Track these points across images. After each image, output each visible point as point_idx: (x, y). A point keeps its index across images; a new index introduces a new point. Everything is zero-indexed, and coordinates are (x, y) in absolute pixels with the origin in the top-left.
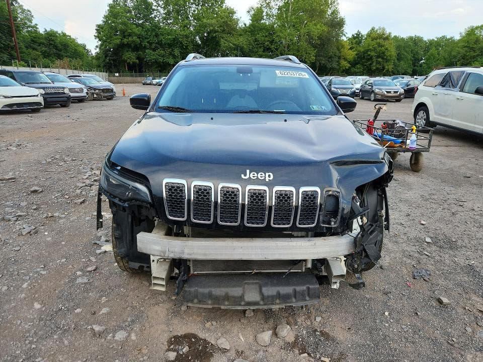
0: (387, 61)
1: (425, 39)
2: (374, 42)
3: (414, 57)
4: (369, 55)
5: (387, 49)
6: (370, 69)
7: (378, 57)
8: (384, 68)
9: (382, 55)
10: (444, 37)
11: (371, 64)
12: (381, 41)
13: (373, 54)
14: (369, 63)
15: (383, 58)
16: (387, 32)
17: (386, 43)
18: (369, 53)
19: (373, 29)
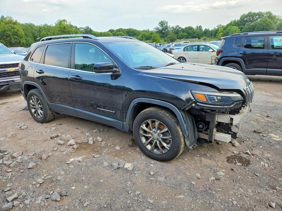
0: (21, 37)
1: (36, 25)
2: (7, 25)
3: (33, 35)
4: (7, 34)
5: (18, 30)
6: (11, 42)
7: (14, 35)
8: (20, 42)
9: (16, 34)
10: (46, 25)
11: (10, 40)
12: (12, 25)
13: (9, 33)
14: (9, 38)
15: (17, 36)
16: (14, 19)
17: (16, 26)
18: (7, 32)
19: (3, 17)
